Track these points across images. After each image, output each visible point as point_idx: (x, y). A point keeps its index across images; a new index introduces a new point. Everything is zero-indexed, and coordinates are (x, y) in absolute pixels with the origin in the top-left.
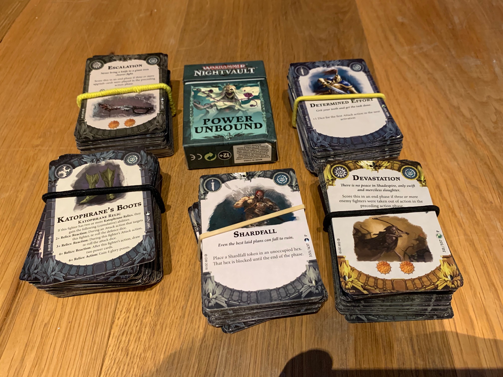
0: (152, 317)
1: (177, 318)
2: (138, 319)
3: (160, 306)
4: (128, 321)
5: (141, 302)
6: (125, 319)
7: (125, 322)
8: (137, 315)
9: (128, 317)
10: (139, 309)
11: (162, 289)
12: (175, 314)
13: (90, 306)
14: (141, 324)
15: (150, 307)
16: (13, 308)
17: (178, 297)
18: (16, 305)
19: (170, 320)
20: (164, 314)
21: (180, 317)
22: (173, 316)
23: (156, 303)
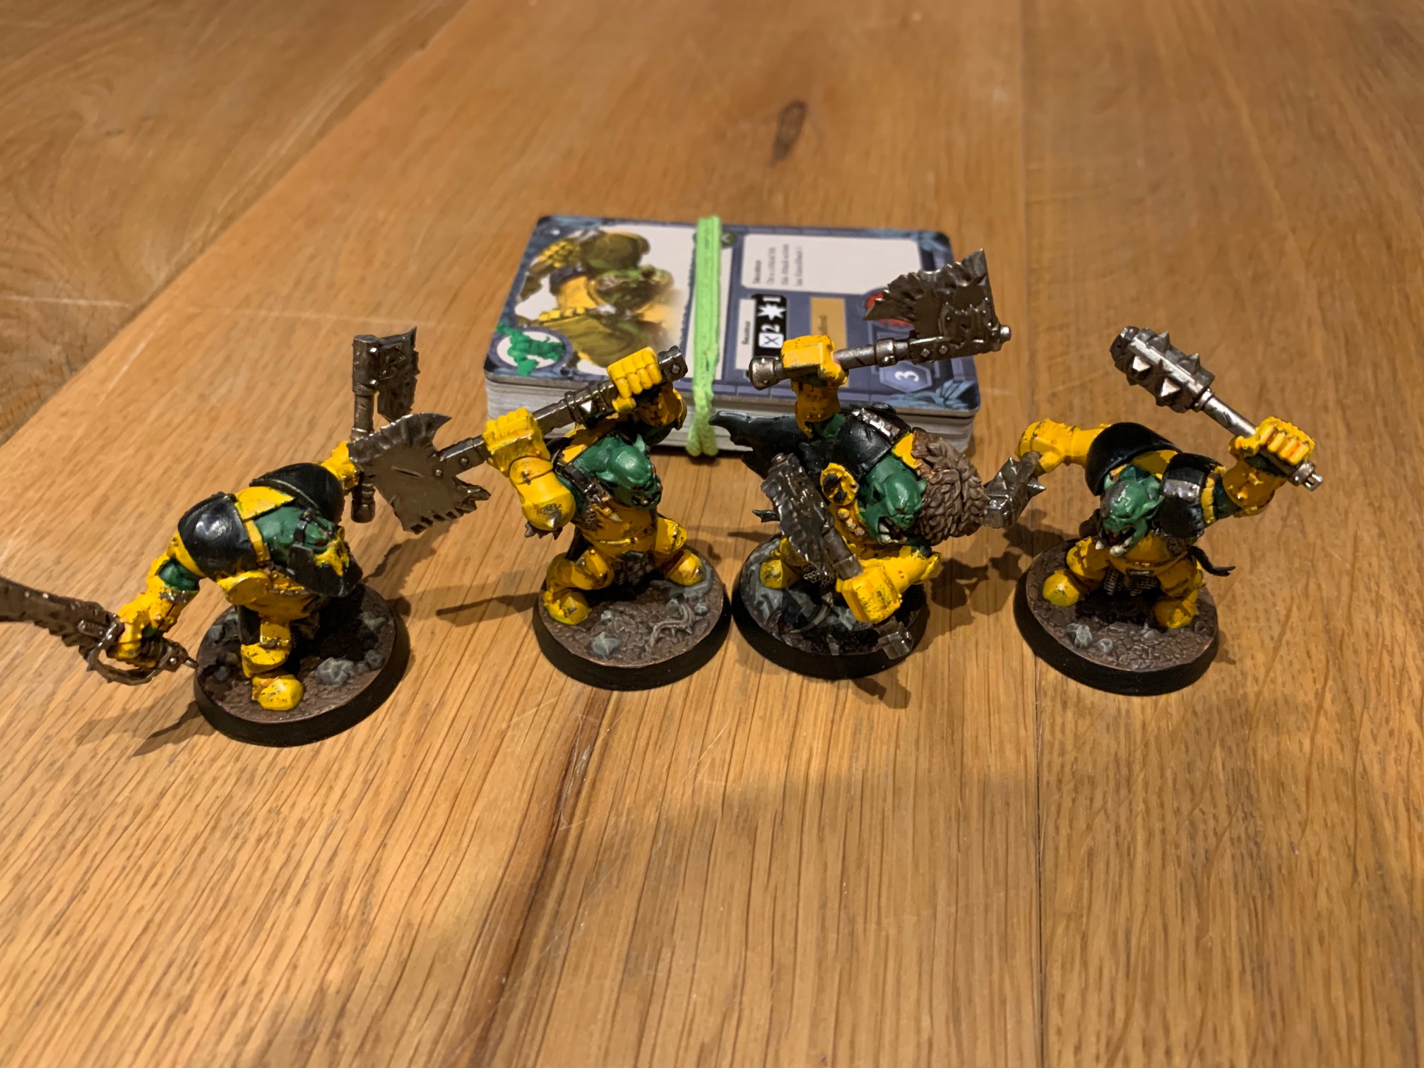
5: (1170, 1015)
10: (1168, 1053)
11: (1260, 967)
13: (913, 995)
15: (1227, 1052)
16: (538, 941)
17: (1357, 1023)
18: (551, 927)
23: (1247, 1034)
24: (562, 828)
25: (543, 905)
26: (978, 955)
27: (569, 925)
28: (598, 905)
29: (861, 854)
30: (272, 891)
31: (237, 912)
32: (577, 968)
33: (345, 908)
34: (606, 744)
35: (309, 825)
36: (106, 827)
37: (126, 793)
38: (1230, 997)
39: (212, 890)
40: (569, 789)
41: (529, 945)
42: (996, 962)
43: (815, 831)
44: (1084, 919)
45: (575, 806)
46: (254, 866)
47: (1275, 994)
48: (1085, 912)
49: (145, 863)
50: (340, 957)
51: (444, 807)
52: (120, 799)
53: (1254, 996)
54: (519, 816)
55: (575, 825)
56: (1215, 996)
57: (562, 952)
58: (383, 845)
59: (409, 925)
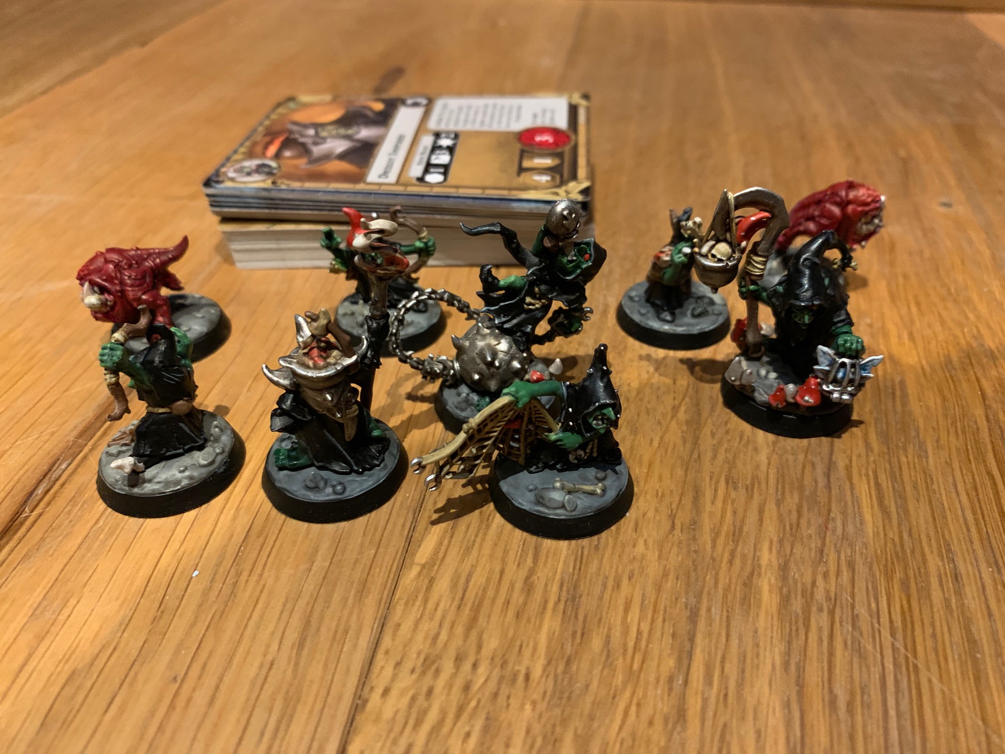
0: (534, 703)
1: (651, 723)
2: (473, 704)
3: (568, 663)
4: (430, 706)
5: (485, 636)
6: (413, 699)
7: (414, 710)
8: (467, 687)
9: (430, 692)
10: (475, 666)
11: (574, 599)
12: (639, 705)
13: (271, 628)
14: (486, 729)
15: (526, 662)
17: (645, 635)
19: (621, 728)
20: (589, 699)
21: (666, 720)
22: (633, 708)
23: (548, 647)
24: (24, 515)
26: (337, 597)
28: (30, 569)
29: (264, 527)
34: (85, 458)
38: (542, 620)
40: (41, 489)
42: (351, 601)
44: (436, 567)
45: (41, 500)
47: (581, 618)
48: (438, 563)
53: (563, 619)
55: (35, 513)
56: (529, 621)
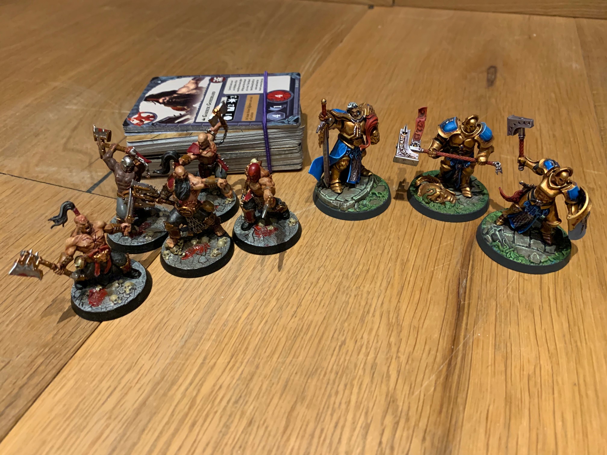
24: (462, 303)
25: (461, 326)
27: (472, 332)
28: (481, 327)
29: (575, 322)
30: (364, 312)
31: (354, 317)
32: (478, 346)
33: (391, 320)
34: (471, 279)
35: (371, 293)
36: (303, 287)
37: (306, 277)
39: (343, 309)
40: (462, 291)
41: (459, 338)
43: (556, 312)
45: (465, 296)
46: (355, 304)
49: (319, 299)
50: (393, 334)
51: (418, 293)
52: (305, 279)
54: (445, 298)
55: (466, 303)
57: (471, 341)
58: (399, 301)
59: (415, 327)
